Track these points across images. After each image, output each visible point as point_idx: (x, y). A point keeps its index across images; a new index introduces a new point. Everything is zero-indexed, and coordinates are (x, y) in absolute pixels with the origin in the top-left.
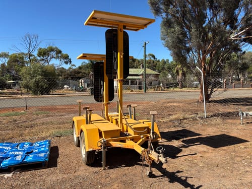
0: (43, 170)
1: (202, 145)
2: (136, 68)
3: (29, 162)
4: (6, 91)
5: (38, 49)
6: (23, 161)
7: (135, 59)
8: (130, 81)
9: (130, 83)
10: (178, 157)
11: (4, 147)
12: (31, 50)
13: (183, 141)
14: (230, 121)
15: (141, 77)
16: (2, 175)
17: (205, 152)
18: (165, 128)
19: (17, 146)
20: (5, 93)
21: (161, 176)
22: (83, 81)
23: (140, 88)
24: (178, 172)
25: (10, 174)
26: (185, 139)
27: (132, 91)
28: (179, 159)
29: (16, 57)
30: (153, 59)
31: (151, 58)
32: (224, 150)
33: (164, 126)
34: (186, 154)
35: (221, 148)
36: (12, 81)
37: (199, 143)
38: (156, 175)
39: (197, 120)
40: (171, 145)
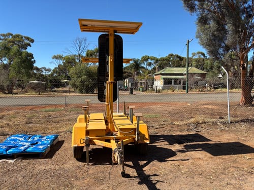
0: (39, 160)
2: (183, 67)
3: (29, 152)
4: (60, 89)
5: (86, 51)
6: (24, 150)
7: (183, 58)
8: (173, 81)
9: (173, 83)
10: (167, 161)
11: (18, 138)
12: (80, 52)
13: (184, 146)
15: (185, 77)
16: (7, 161)
17: (200, 159)
18: (176, 131)
19: (29, 138)
20: (59, 91)
21: (135, 177)
22: (127, 80)
23: (184, 88)
24: (155, 175)
25: (13, 160)
26: (189, 144)
27: (173, 91)
28: (166, 163)
29: (69, 58)
30: (202, 57)
31: (199, 56)
32: (223, 159)
33: (177, 129)
34: (178, 159)
35: (221, 156)
36: (66, 81)
37: (200, 149)
38: (131, 175)
39: (218, 125)
40: (170, 148)
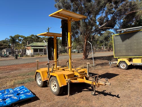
1: (103, 79)
3: (24, 99)
8: (39, 50)
14: (104, 67)
15: (45, 48)
19: (5, 92)
27: (41, 56)
